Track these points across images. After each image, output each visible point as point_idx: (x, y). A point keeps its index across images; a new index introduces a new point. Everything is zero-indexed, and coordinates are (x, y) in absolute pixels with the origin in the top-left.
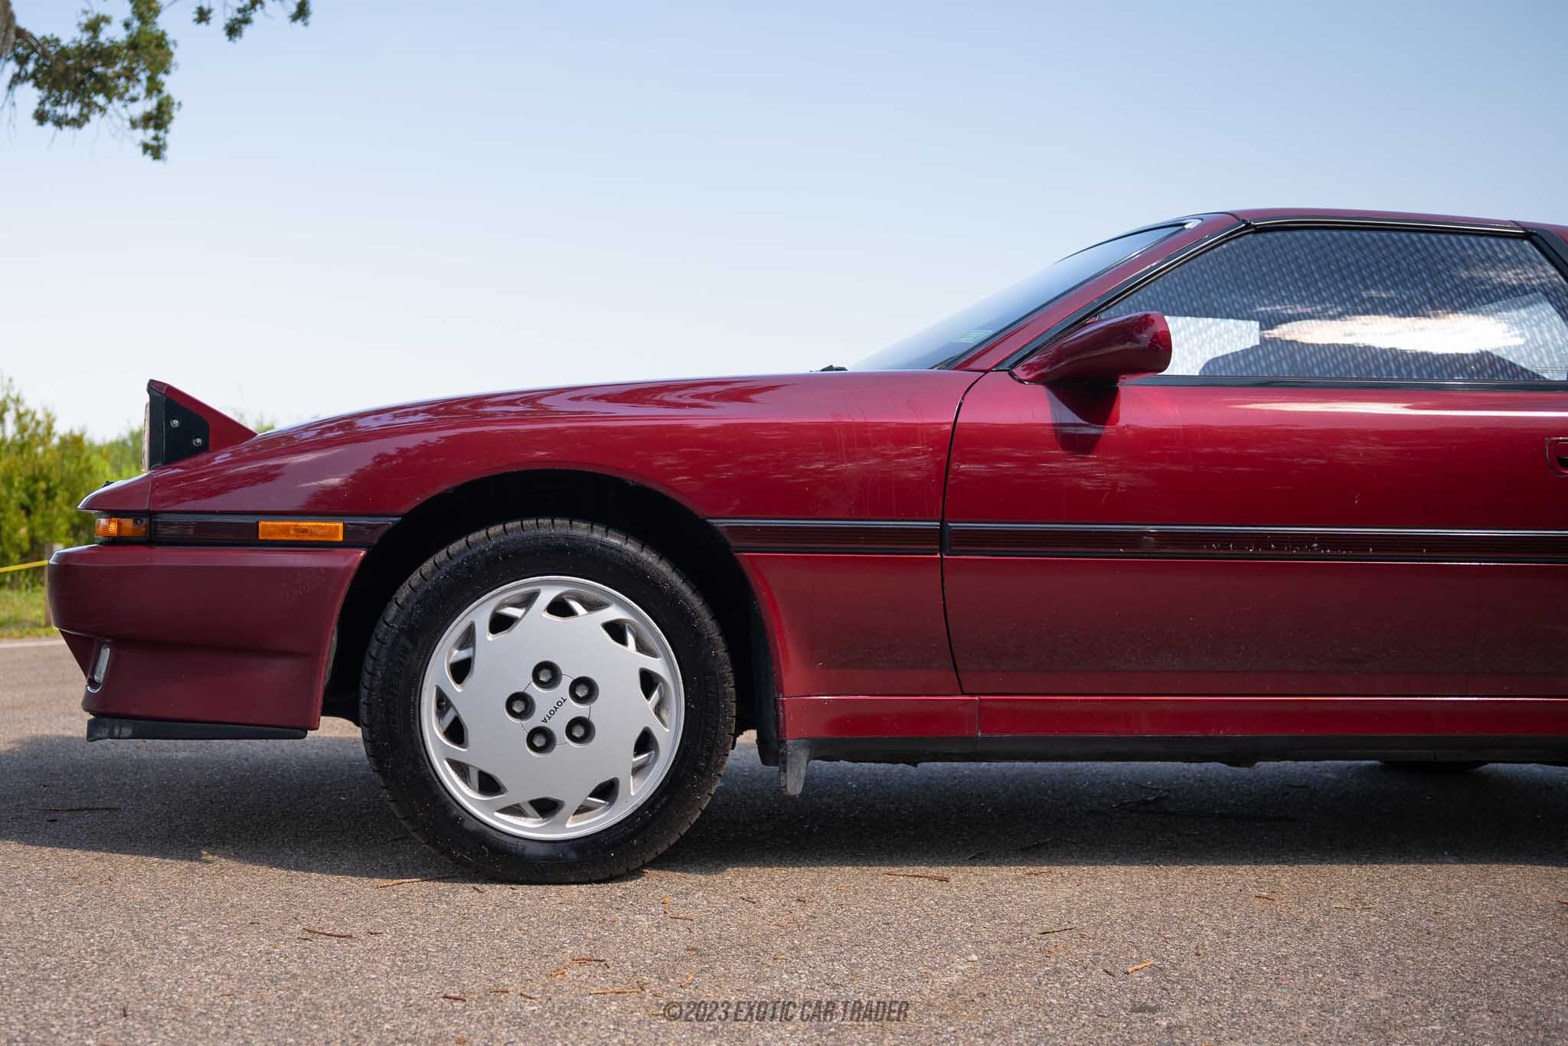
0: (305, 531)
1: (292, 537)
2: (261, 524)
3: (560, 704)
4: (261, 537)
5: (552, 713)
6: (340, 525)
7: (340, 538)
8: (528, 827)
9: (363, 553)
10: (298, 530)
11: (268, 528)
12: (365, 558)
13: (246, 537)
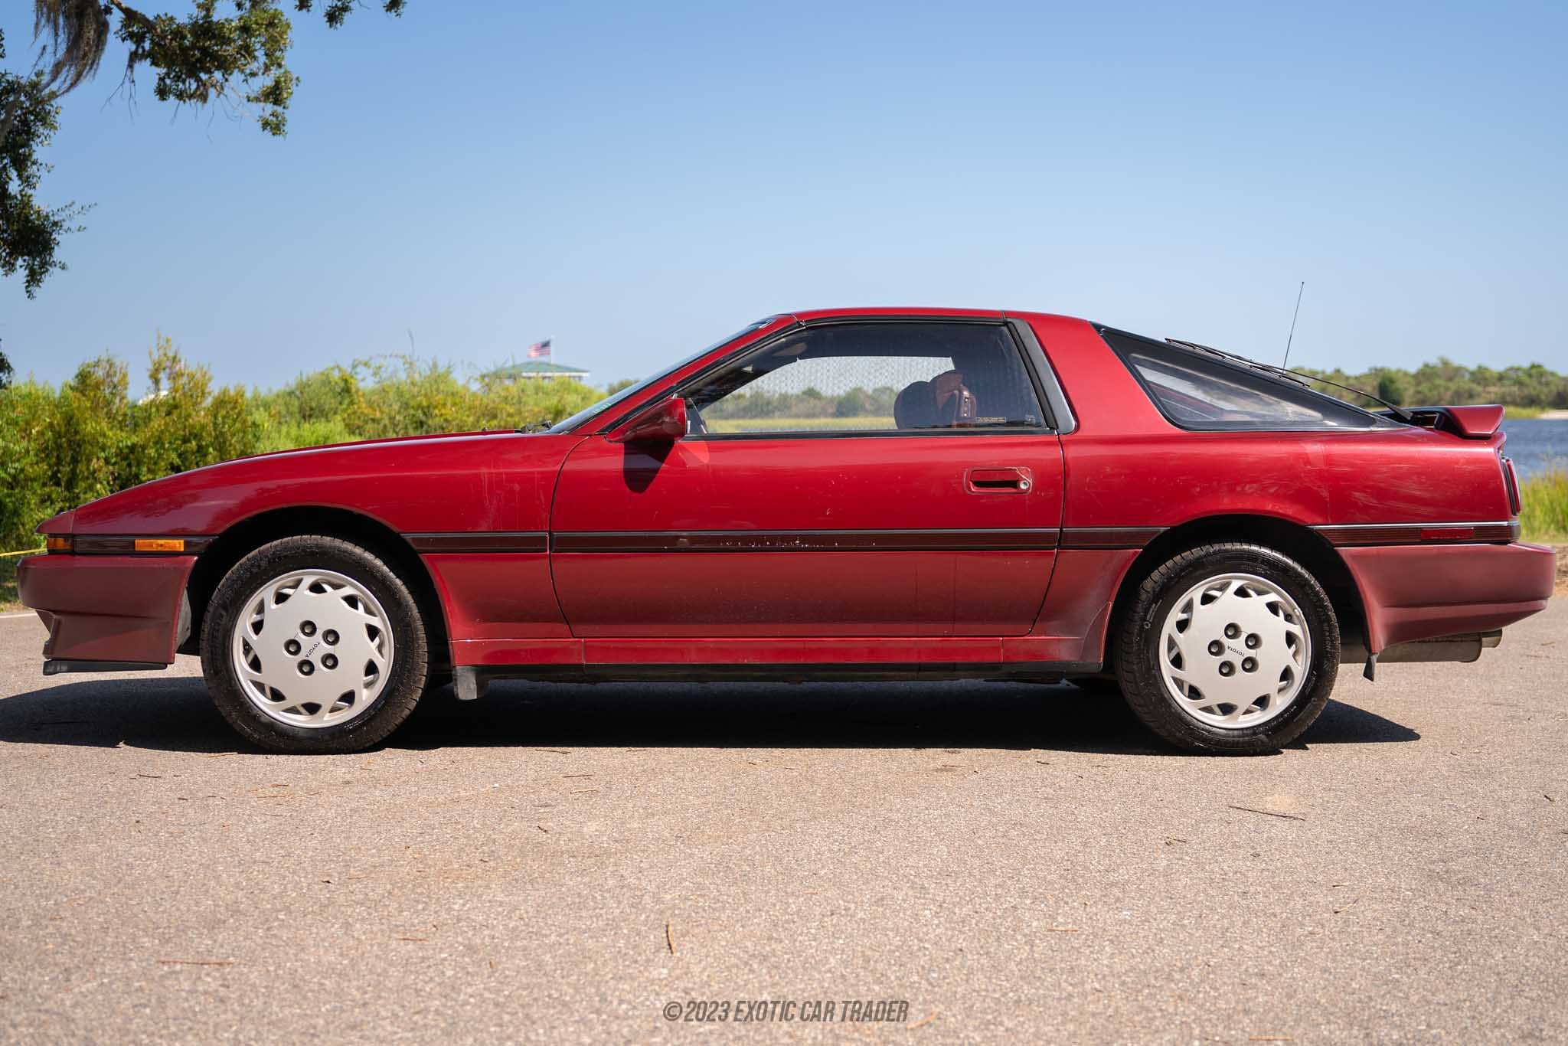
0: (162, 545)
1: (154, 549)
2: (136, 541)
3: (316, 646)
4: (137, 549)
5: (311, 651)
6: (182, 541)
7: (182, 549)
8: (302, 721)
9: (196, 558)
10: (158, 545)
11: (141, 544)
12: (197, 561)
13: (130, 551)
